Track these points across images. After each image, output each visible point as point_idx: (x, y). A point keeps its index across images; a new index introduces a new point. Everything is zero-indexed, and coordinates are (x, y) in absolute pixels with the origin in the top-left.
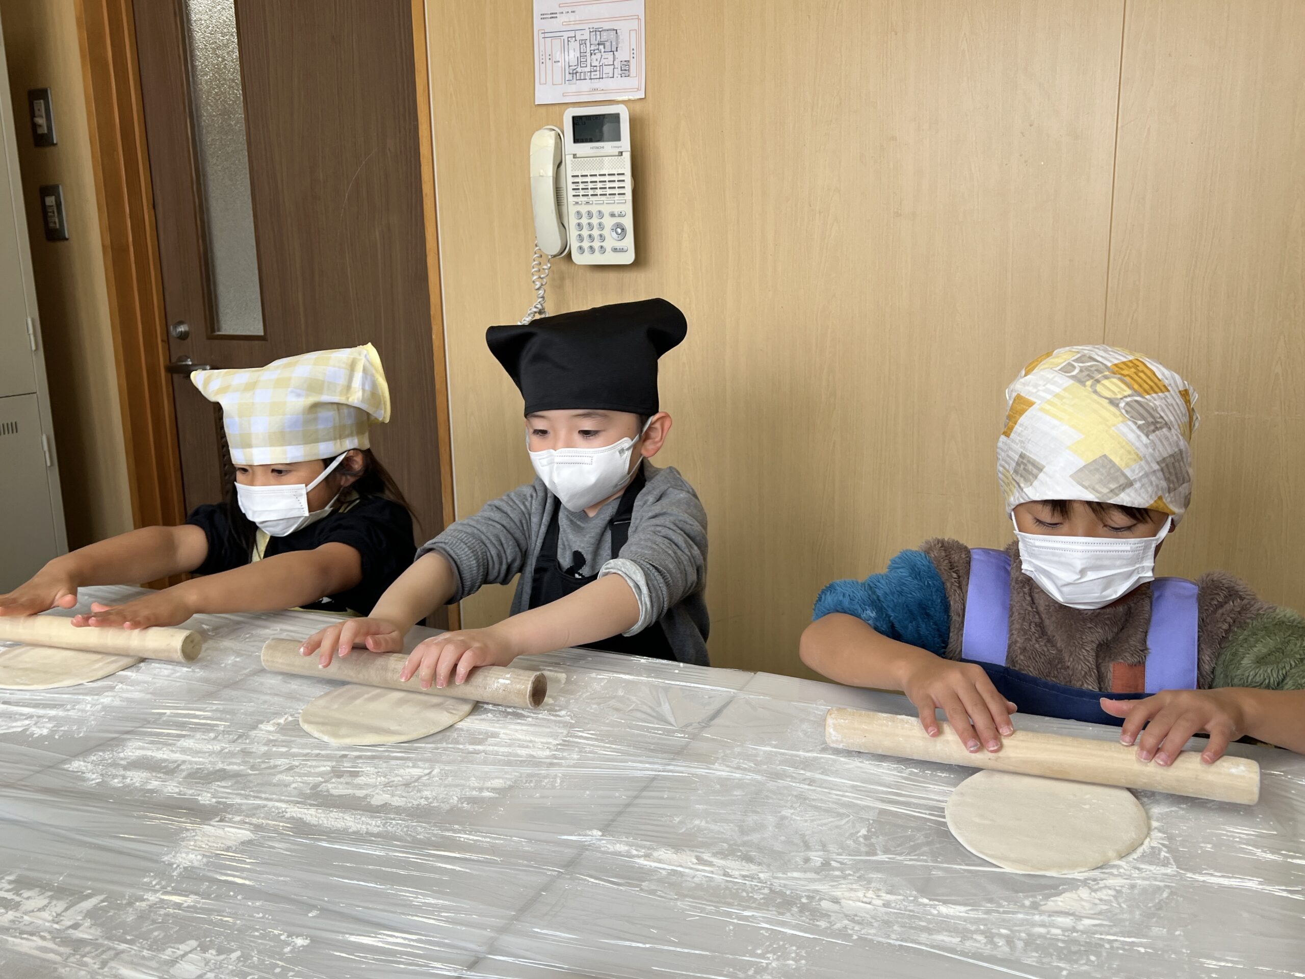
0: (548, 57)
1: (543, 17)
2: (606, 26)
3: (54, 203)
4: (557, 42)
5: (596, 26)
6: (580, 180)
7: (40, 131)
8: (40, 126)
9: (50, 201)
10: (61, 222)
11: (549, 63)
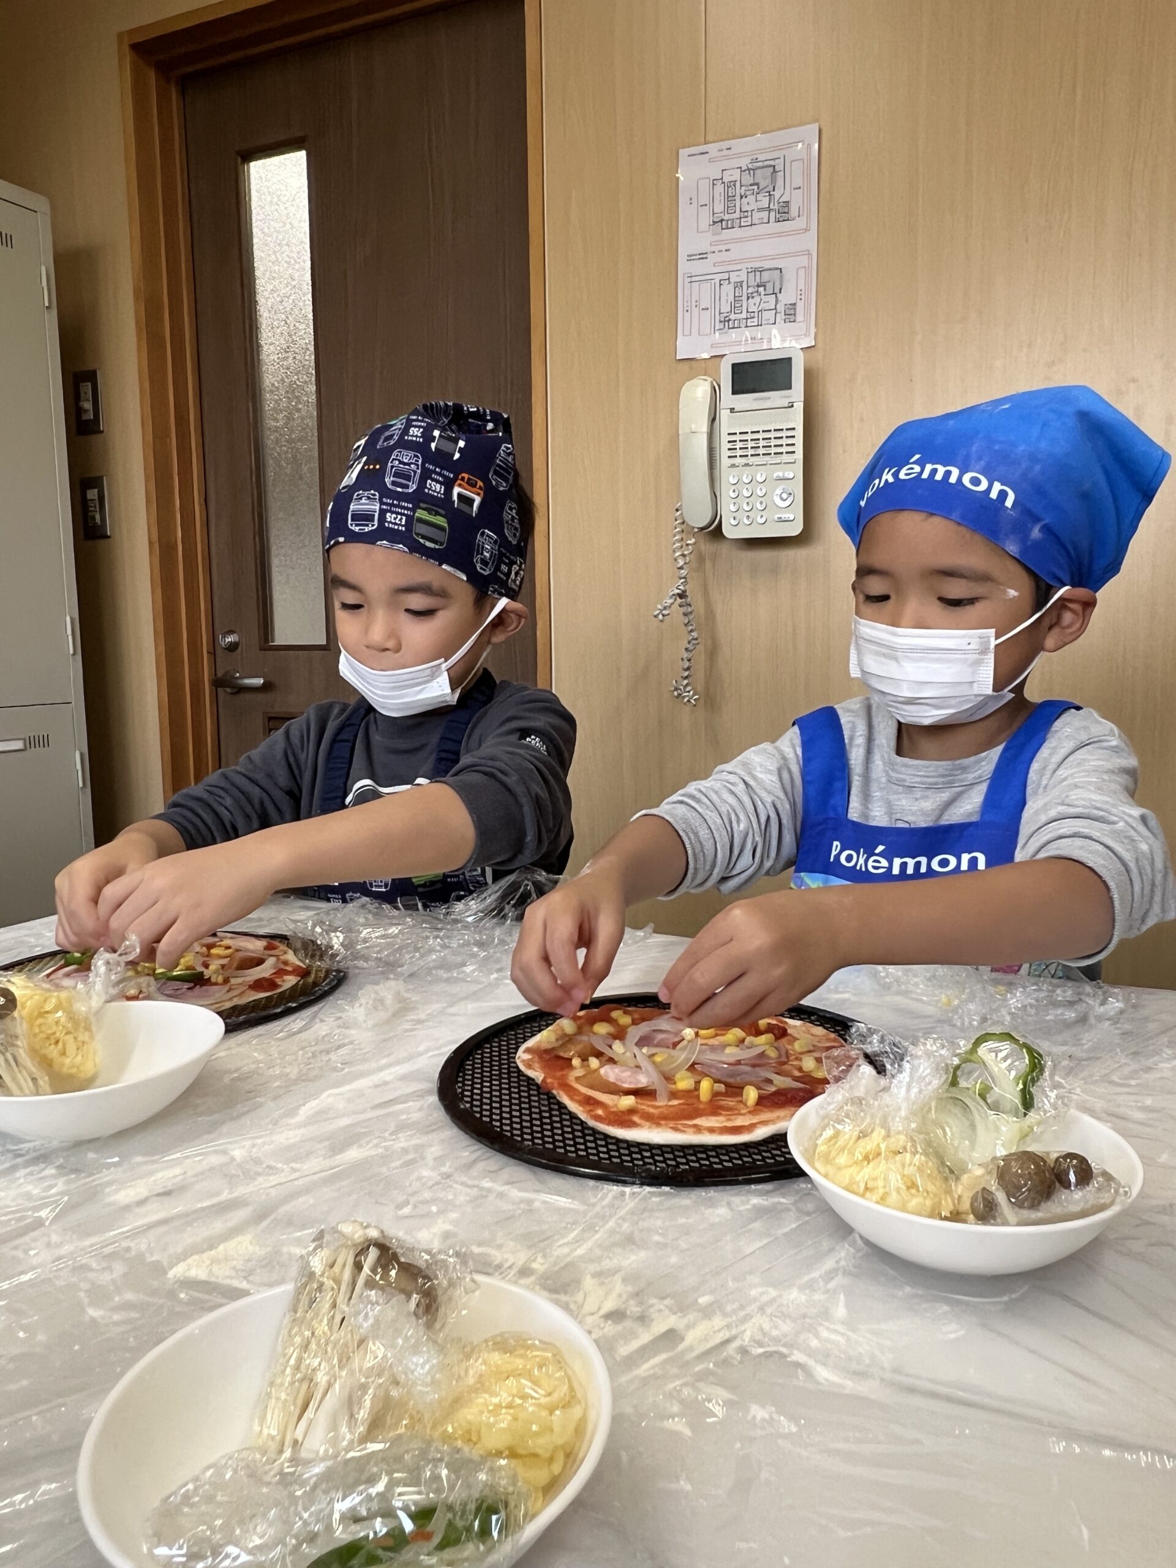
0: (694, 304)
1: (690, 257)
2: (767, 264)
3: (96, 497)
4: (706, 286)
5: (757, 265)
6: (737, 438)
7: (85, 417)
8: (86, 411)
9: (92, 494)
10: (103, 519)
11: (695, 311)
